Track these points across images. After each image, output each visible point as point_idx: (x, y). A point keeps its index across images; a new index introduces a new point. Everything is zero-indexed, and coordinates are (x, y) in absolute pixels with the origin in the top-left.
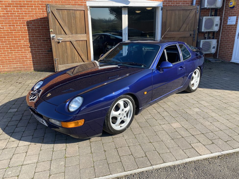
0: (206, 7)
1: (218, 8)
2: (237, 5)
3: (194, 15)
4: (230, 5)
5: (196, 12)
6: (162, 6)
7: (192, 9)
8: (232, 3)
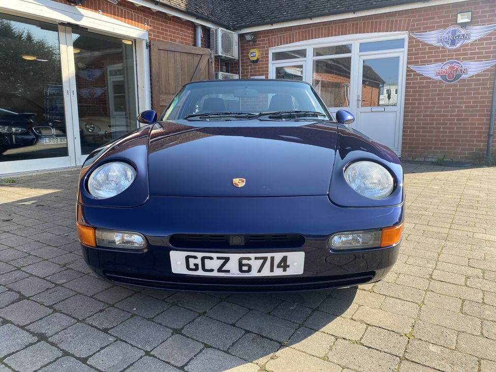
0: (220, 54)
2: (262, 58)
3: (207, 67)
4: (252, 56)
5: (210, 62)
6: (148, 39)
7: (202, 55)
8: (255, 54)
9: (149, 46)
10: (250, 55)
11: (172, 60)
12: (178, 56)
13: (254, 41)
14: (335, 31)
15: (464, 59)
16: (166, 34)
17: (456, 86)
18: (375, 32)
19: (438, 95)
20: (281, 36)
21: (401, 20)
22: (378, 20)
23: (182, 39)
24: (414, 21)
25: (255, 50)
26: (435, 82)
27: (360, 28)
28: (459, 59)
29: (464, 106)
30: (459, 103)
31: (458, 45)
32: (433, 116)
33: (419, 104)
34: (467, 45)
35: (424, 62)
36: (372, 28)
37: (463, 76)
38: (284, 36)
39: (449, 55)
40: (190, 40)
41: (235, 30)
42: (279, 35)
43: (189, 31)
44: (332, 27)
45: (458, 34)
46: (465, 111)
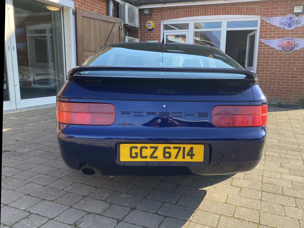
0: (127, 23)
1: (136, 27)
2: (156, 27)
3: (118, 32)
4: (148, 26)
5: (120, 28)
6: (74, 8)
7: (114, 23)
8: (151, 24)
9: (75, 13)
10: (147, 25)
11: (93, 25)
12: (97, 22)
13: (150, 15)
14: (210, 12)
15: (296, 37)
16: (87, 5)
17: (291, 54)
18: (238, 14)
19: (279, 60)
20: (170, 13)
21: (256, 8)
22: (241, 6)
23: (98, 9)
24: (265, 9)
25: (151, 22)
26: (278, 51)
27: (228, 11)
28: (293, 37)
29: (296, 68)
30: (293, 66)
31: (293, 27)
32: (276, 74)
33: (267, 65)
34: (299, 28)
35: (271, 38)
36: (236, 11)
37: (296, 49)
38: (172, 13)
39: (287, 34)
40: (104, 11)
41: (136, 5)
42: (169, 12)
43: (104, 4)
44: (208, 9)
45: (293, 20)
46: (297, 71)
